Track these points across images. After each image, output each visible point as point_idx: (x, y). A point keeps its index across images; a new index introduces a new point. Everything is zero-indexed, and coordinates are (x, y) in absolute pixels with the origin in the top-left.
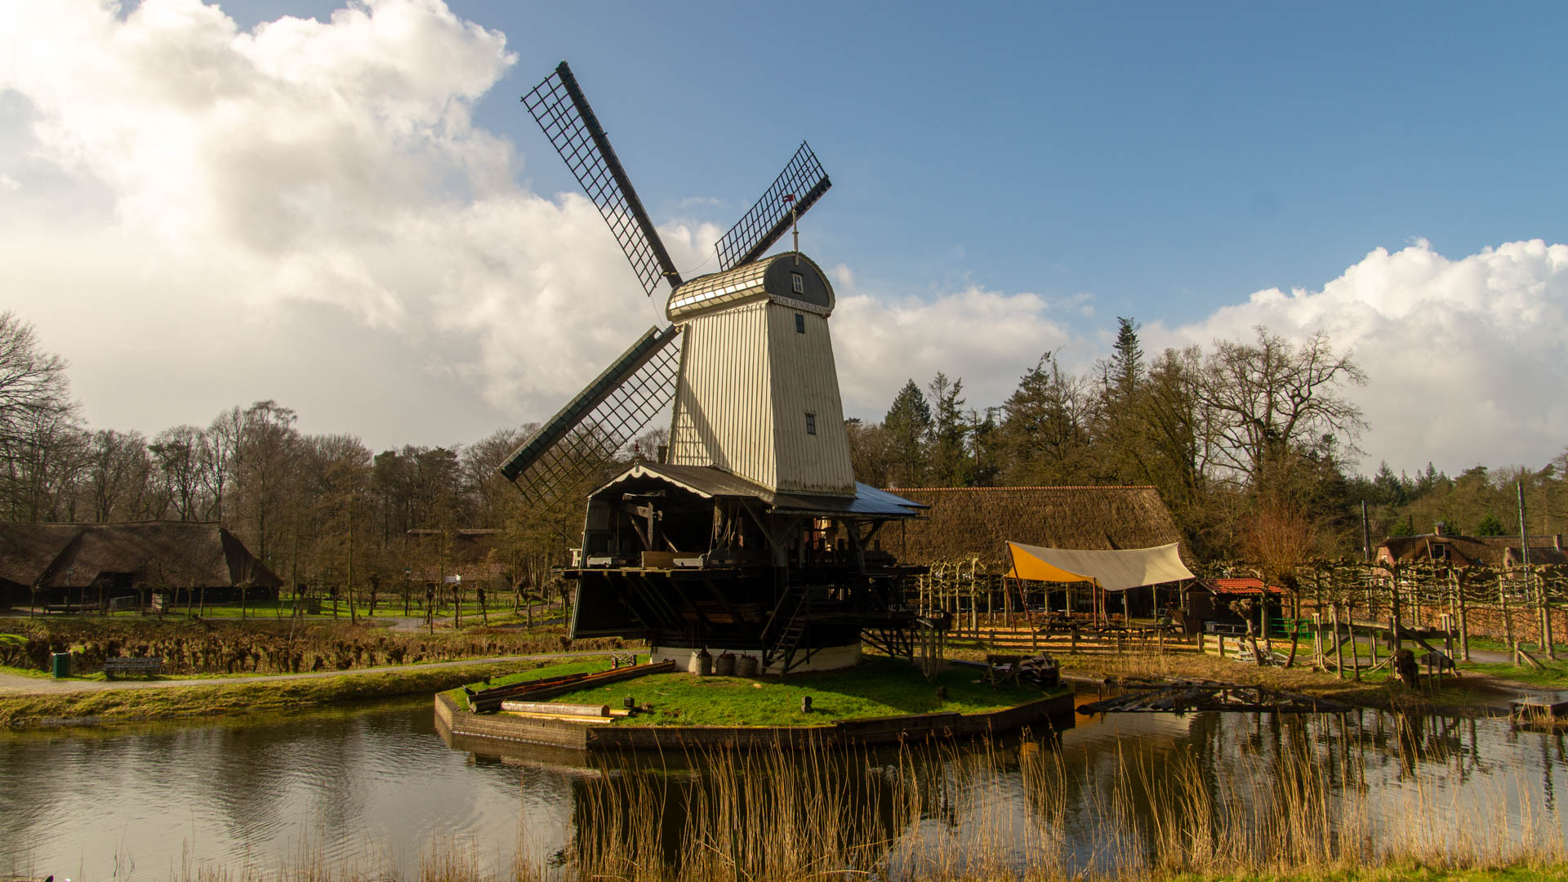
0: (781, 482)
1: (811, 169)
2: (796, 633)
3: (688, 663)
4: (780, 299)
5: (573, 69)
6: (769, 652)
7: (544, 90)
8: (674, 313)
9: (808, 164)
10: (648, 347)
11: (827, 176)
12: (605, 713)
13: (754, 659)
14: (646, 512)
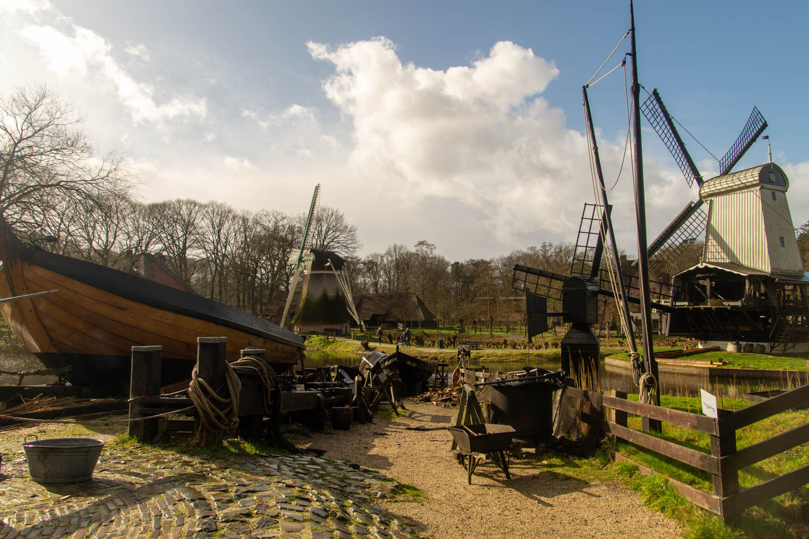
0: (772, 269)
1: (759, 120)
2: (788, 335)
3: (726, 347)
4: (765, 186)
5: (658, 91)
6: (772, 344)
7: (648, 103)
8: (703, 195)
9: (757, 117)
10: (690, 210)
11: (766, 122)
12: (711, 363)
13: (763, 346)
14: (707, 283)
